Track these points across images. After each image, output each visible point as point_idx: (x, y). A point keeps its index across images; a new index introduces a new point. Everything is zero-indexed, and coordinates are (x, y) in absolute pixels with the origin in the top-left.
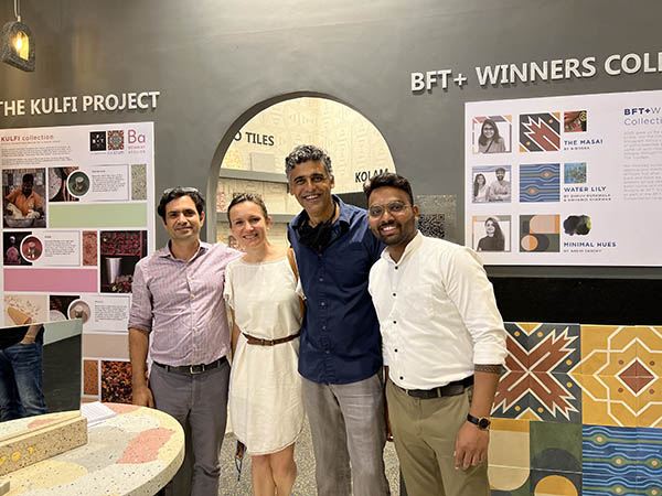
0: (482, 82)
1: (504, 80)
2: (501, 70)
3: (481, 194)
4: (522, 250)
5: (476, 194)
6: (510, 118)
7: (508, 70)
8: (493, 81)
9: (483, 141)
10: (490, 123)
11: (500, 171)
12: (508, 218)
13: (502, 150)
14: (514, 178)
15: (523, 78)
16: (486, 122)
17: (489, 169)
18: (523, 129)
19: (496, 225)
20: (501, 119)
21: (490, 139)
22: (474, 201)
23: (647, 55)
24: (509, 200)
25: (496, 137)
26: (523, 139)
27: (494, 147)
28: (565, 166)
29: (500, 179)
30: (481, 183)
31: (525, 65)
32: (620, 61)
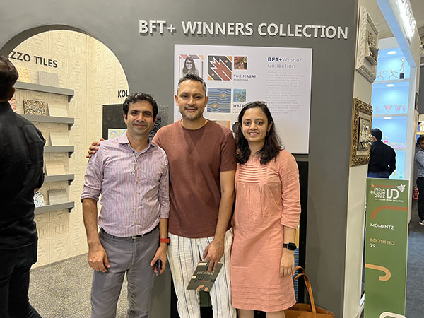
0: (186, 32)
1: (199, 32)
2: (197, 25)
6: (202, 57)
7: (202, 25)
8: (192, 32)
9: (185, 70)
15: (211, 32)
16: (188, 58)
18: (210, 65)
20: (197, 58)
21: (189, 69)
23: (281, 25)
25: (194, 69)
26: (210, 72)
28: (234, 90)
31: (212, 23)
32: (267, 27)
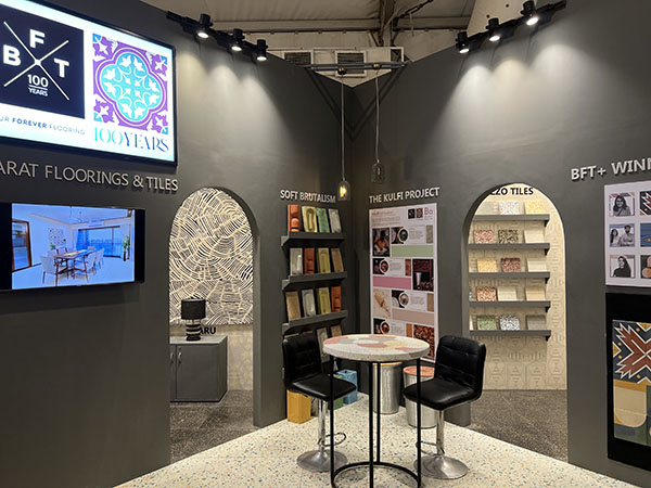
0: (616, 172)
1: (630, 170)
2: (628, 164)
3: (615, 241)
4: (642, 277)
5: (612, 241)
6: (633, 194)
7: (633, 164)
8: (623, 171)
9: (616, 208)
10: (620, 197)
11: (627, 227)
12: (633, 257)
13: (629, 214)
14: (637, 232)
15: (643, 168)
16: (618, 197)
17: (619, 226)
18: (642, 201)
19: (625, 261)
20: (627, 195)
21: (621, 207)
22: (611, 245)
24: (633, 245)
25: (625, 206)
26: (642, 207)
27: (623, 212)
29: (628, 232)
30: (615, 234)
31: (644, 160)
